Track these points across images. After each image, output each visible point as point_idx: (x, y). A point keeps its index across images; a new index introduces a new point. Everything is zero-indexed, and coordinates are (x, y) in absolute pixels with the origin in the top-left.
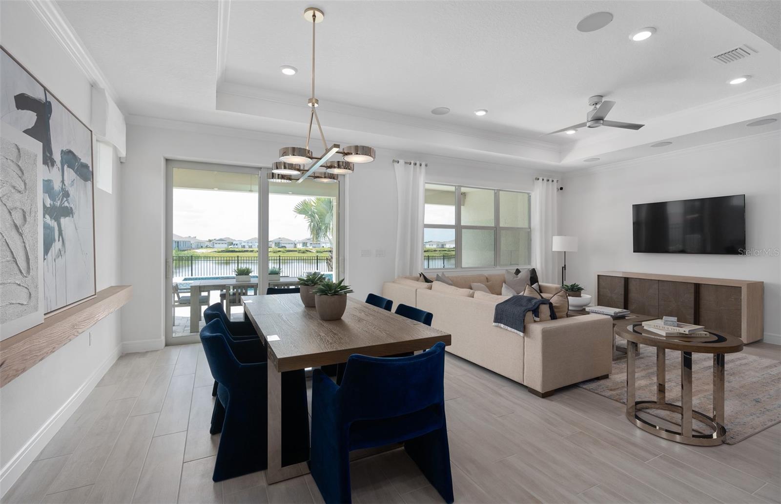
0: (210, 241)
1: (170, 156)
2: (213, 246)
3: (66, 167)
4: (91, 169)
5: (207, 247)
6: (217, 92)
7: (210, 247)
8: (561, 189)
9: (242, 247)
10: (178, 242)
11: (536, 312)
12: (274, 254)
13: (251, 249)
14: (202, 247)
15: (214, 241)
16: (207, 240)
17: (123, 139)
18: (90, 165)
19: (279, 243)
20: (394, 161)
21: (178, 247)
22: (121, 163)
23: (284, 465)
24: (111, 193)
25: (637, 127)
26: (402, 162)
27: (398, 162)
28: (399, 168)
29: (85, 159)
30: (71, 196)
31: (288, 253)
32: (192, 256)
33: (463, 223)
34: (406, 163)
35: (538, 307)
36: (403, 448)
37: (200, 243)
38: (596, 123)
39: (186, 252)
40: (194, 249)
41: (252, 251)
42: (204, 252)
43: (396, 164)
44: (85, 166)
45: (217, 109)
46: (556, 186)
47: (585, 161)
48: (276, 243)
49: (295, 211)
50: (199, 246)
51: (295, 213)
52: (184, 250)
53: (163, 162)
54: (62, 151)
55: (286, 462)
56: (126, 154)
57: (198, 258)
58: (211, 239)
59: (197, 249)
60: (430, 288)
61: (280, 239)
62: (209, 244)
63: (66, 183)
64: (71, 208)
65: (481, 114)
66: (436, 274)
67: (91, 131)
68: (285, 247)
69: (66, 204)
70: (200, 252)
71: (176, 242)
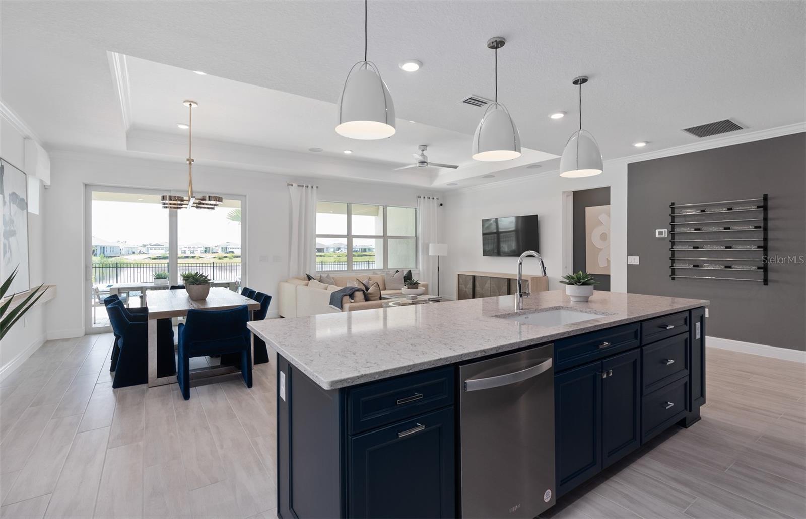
0: (144, 246)
1: (87, 182)
2: (148, 252)
3: (11, 204)
4: (26, 201)
5: (140, 253)
6: (127, 137)
7: (143, 253)
8: (441, 205)
9: (182, 253)
10: (104, 248)
11: (352, 296)
12: (220, 260)
13: (193, 255)
14: (134, 253)
15: (149, 246)
16: (141, 245)
17: (48, 172)
18: (25, 198)
19: (226, 248)
20: (288, 184)
21: (104, 253)
22: (44, 188)
23: (158, 378)
24: (38, 214)
25: (456, 167)
26: (295, 185)
27: (292, 185)
28: (294, 189)
29: (23, 196)
30: (15, 222)
31: (235, 259)
32: (117, 263)
33: (353, 233)
34: (298, 186)
35: (353, 293)
36: (241, 372)
37: (132, 248)
38: (422, 165)
39: (113, 259)
40: (123, 255)
41: (193, 257)
42: (136, 259)
43: (290, 187)
44: (22, 200)
45: (128, 149)
46: (436, 203)
47: (447, 185)
48: (222, 248)
49: (228, 218)
50: (131, 252)
51: (228, 220)
52: (111, 257)
53: (82, 188)
54: (10, 194)
55: (160, 375)
56: (51, 183)
57: (128, 265)
58: (145, 244)
59: (127, 255)
60: (307, 285)
61: (228, 244)
62: (144, 250)
63: (12, 214)
64: (15, 230)
65: (348, 152)
66: (319, 275)
67: (26, 174)
68: (233, 253)
69: (12, 228)
70: (131, 259)
71: (101, 247)
